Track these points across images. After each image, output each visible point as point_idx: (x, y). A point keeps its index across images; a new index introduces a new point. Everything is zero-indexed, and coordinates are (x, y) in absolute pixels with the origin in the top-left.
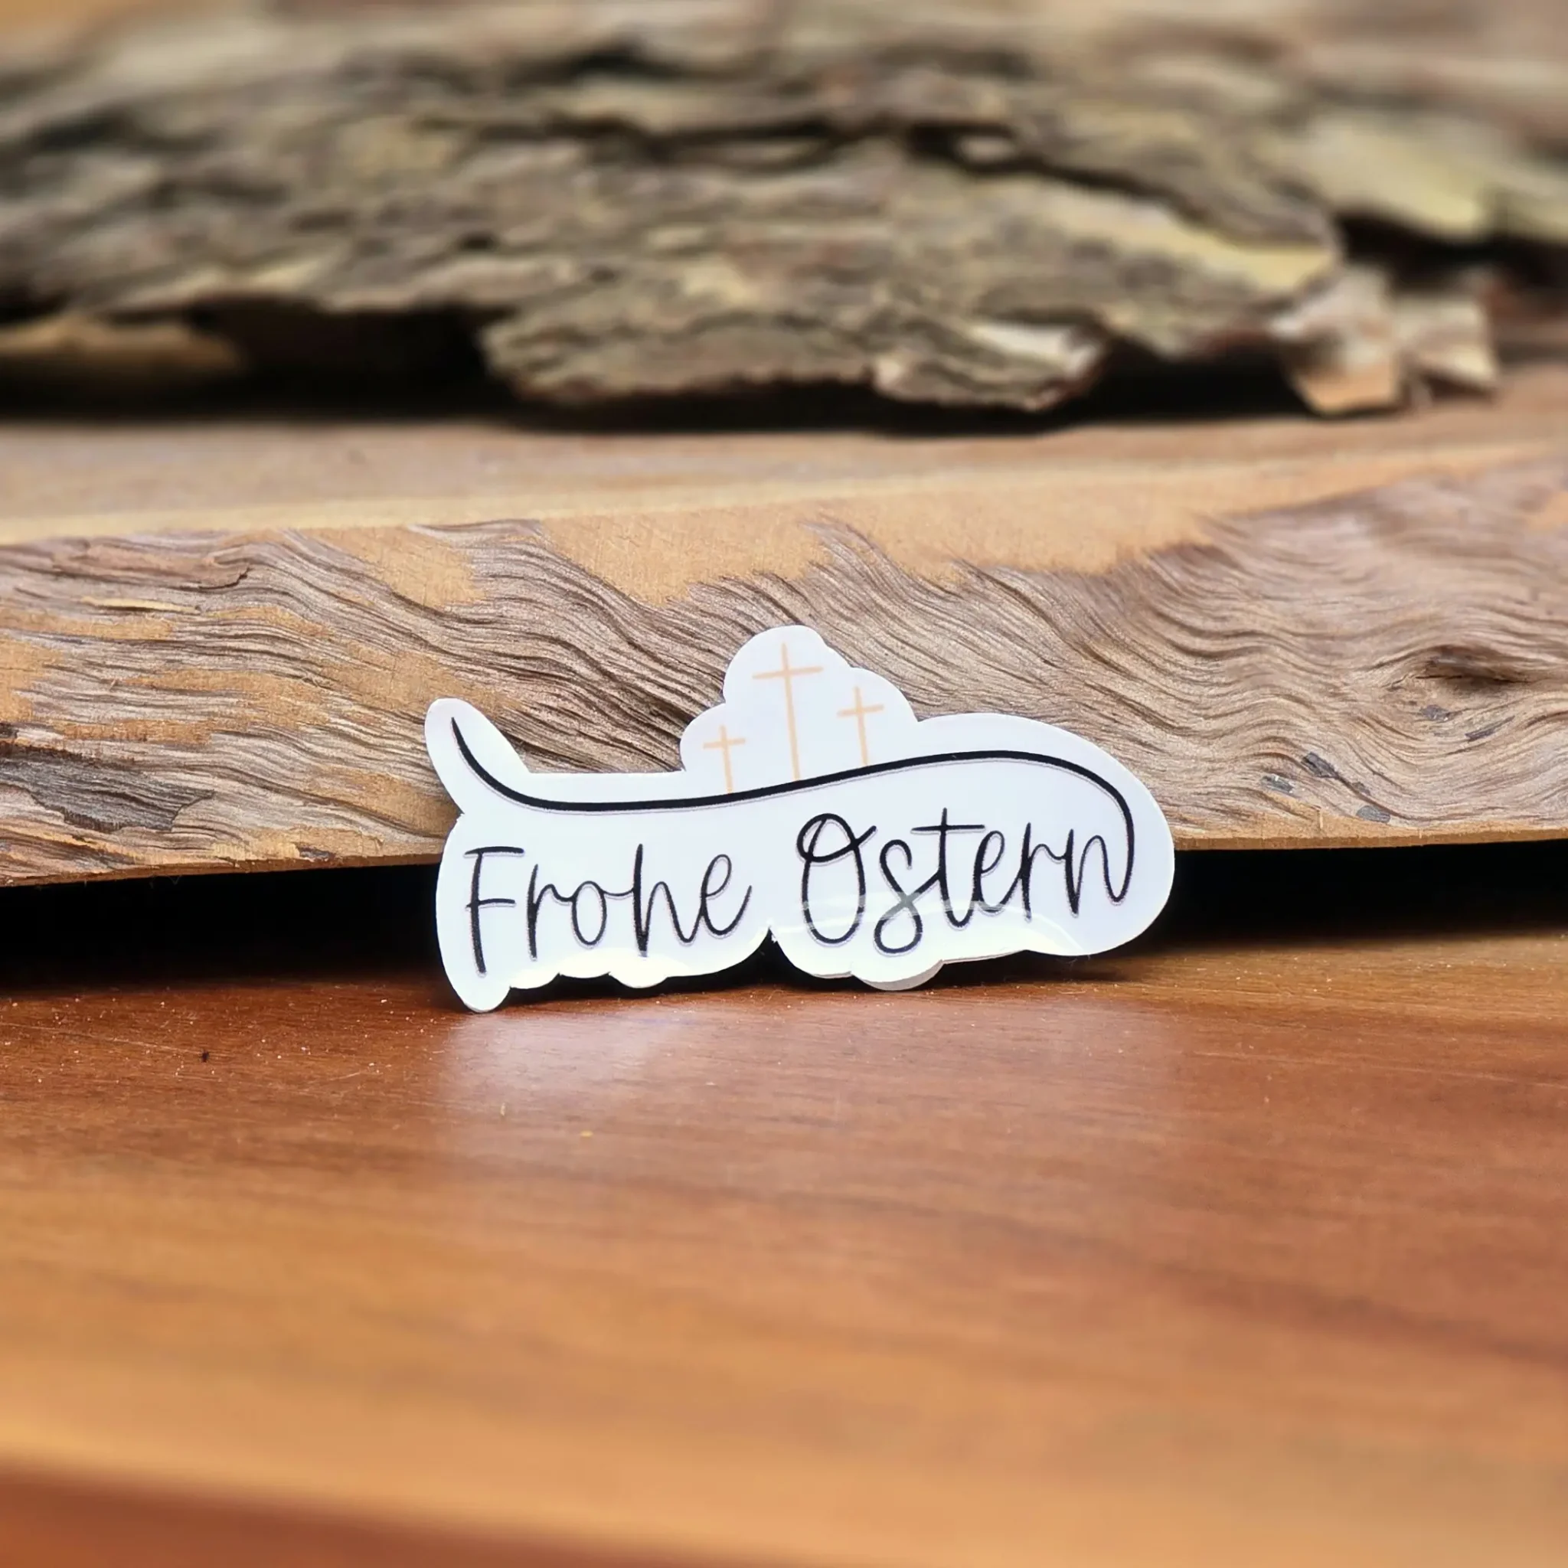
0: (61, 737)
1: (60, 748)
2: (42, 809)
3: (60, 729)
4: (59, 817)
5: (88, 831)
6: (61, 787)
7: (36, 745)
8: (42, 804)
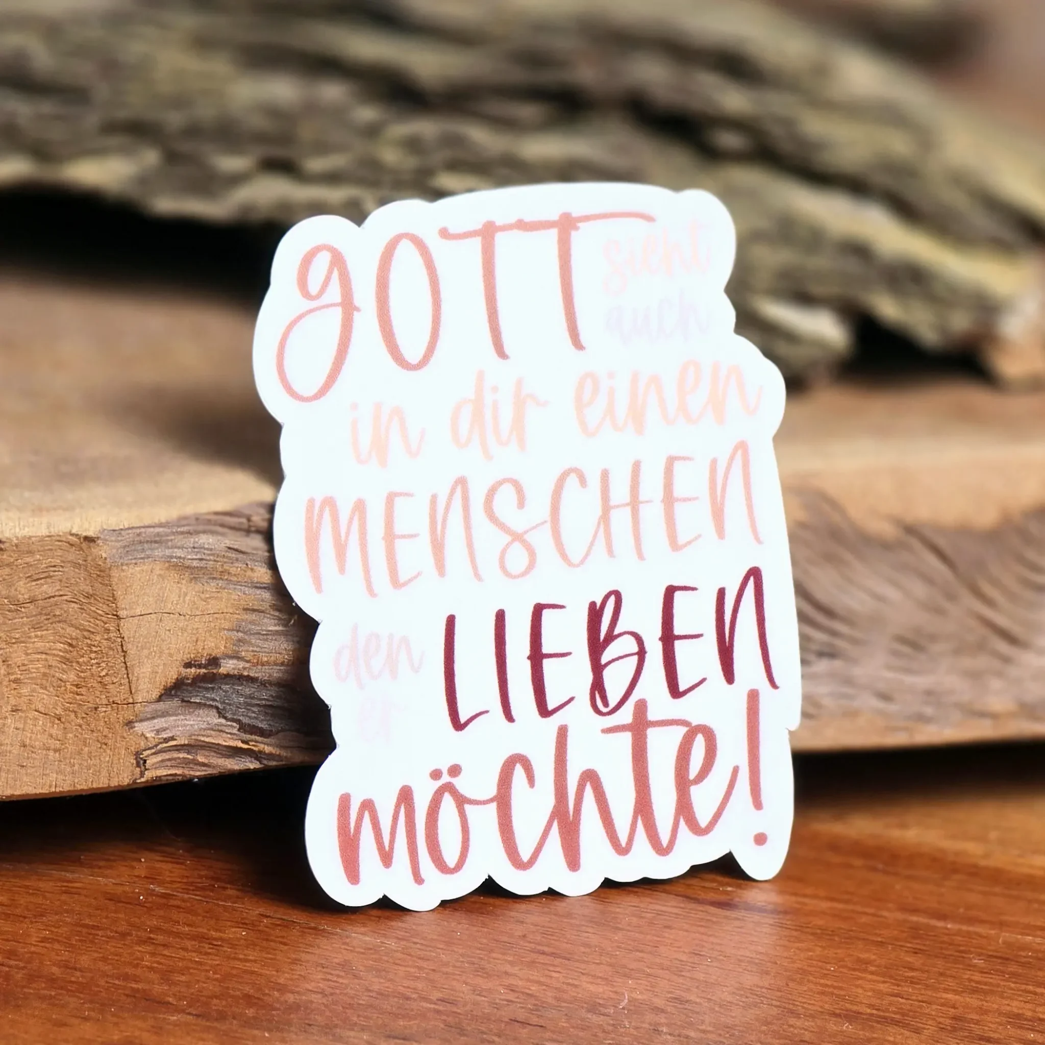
0: (247, 665)
1: (246, 673)
2: (223, 721)
3: (248, 659)
4: (235, 727)
5: (253, 737)
6: (240, 703)
7: (231, 673)
8: (225, 718)
